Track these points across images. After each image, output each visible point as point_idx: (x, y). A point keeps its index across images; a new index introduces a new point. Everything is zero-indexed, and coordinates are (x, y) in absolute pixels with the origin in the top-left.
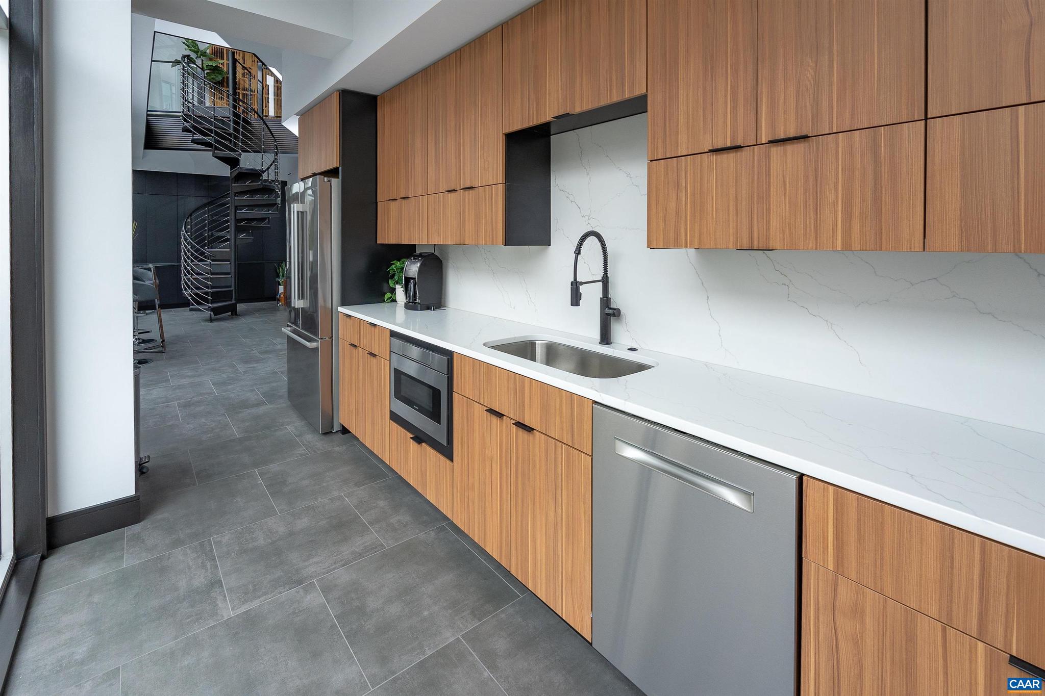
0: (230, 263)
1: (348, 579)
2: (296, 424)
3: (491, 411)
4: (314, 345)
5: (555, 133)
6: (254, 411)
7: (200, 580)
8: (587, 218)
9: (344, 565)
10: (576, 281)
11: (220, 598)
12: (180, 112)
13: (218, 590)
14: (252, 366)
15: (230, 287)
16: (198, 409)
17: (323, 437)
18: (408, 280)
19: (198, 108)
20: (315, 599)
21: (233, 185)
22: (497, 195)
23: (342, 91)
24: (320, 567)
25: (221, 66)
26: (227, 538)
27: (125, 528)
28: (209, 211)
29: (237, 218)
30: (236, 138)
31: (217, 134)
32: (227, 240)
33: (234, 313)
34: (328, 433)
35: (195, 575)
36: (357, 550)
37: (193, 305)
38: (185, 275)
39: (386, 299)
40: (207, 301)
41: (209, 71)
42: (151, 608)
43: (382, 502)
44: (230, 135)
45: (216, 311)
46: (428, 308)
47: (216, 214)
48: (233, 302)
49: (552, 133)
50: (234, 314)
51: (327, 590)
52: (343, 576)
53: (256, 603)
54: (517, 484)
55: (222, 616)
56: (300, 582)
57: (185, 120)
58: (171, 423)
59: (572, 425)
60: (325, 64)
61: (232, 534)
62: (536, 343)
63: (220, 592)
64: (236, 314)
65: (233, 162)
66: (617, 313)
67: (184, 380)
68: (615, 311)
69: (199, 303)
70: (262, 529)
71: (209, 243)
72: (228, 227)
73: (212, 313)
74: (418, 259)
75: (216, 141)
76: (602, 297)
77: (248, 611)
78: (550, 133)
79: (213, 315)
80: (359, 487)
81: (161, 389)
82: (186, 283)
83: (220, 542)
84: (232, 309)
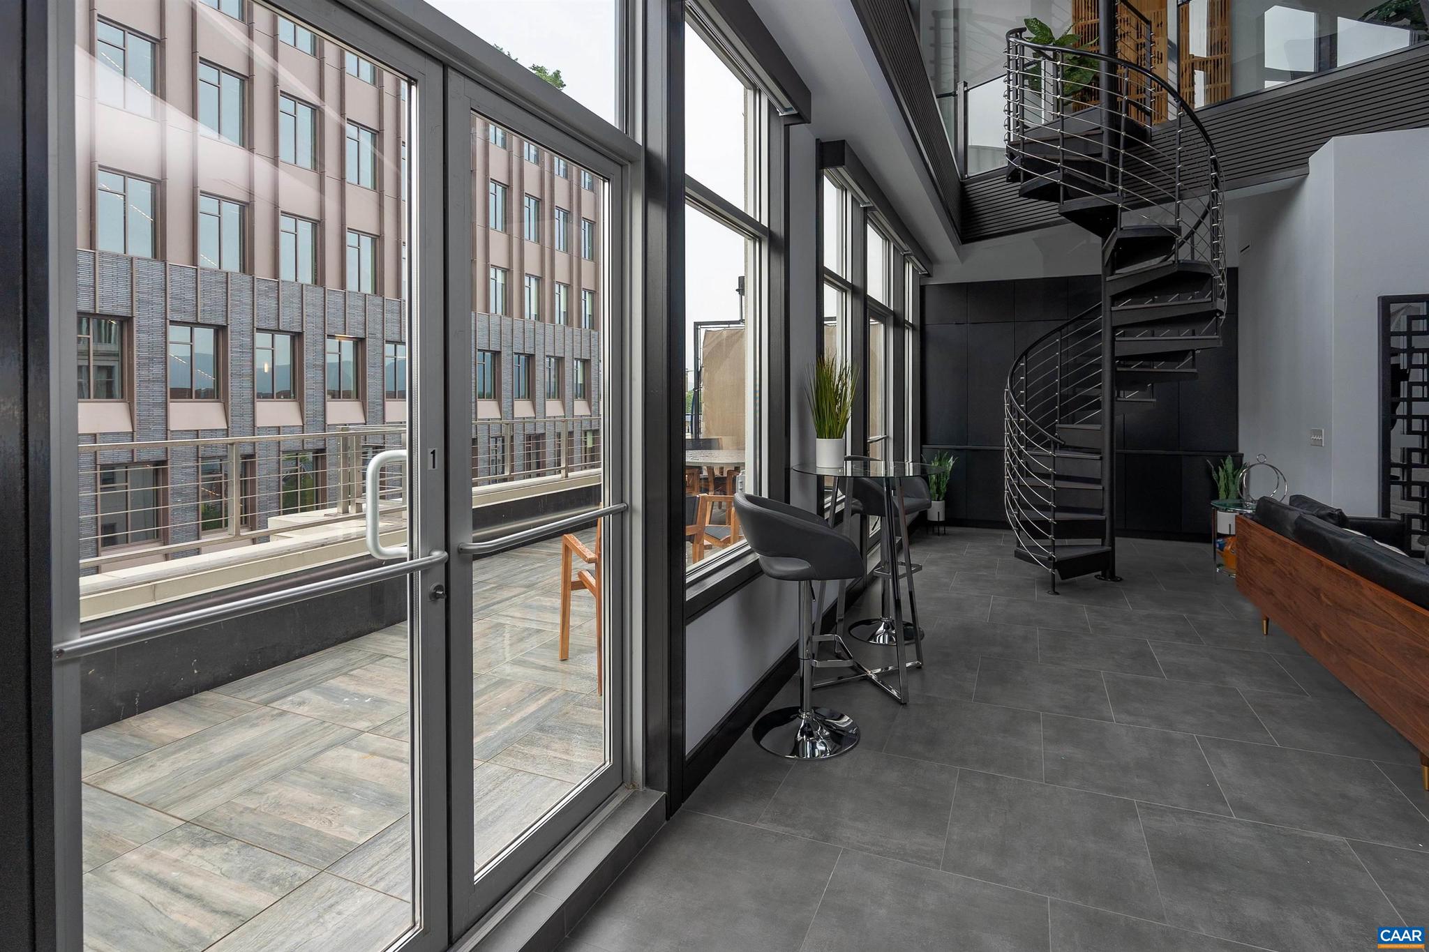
0: (1101, 459)
15: (1100, 512)
28: (1062, 345)
29: (1116, 355)
32: (1098, 405)
33: (1110, 576)
45: (1066, 568)
47: (1074, 352)
48: (1107, 547)
50: (1108, 574)
64: (1113, 577)
65: (1105, 222)
71: (1064, 410)
72: (1098, 378)
73: (1057, 572)
75: (1068, 178)
84: (1103, 565)
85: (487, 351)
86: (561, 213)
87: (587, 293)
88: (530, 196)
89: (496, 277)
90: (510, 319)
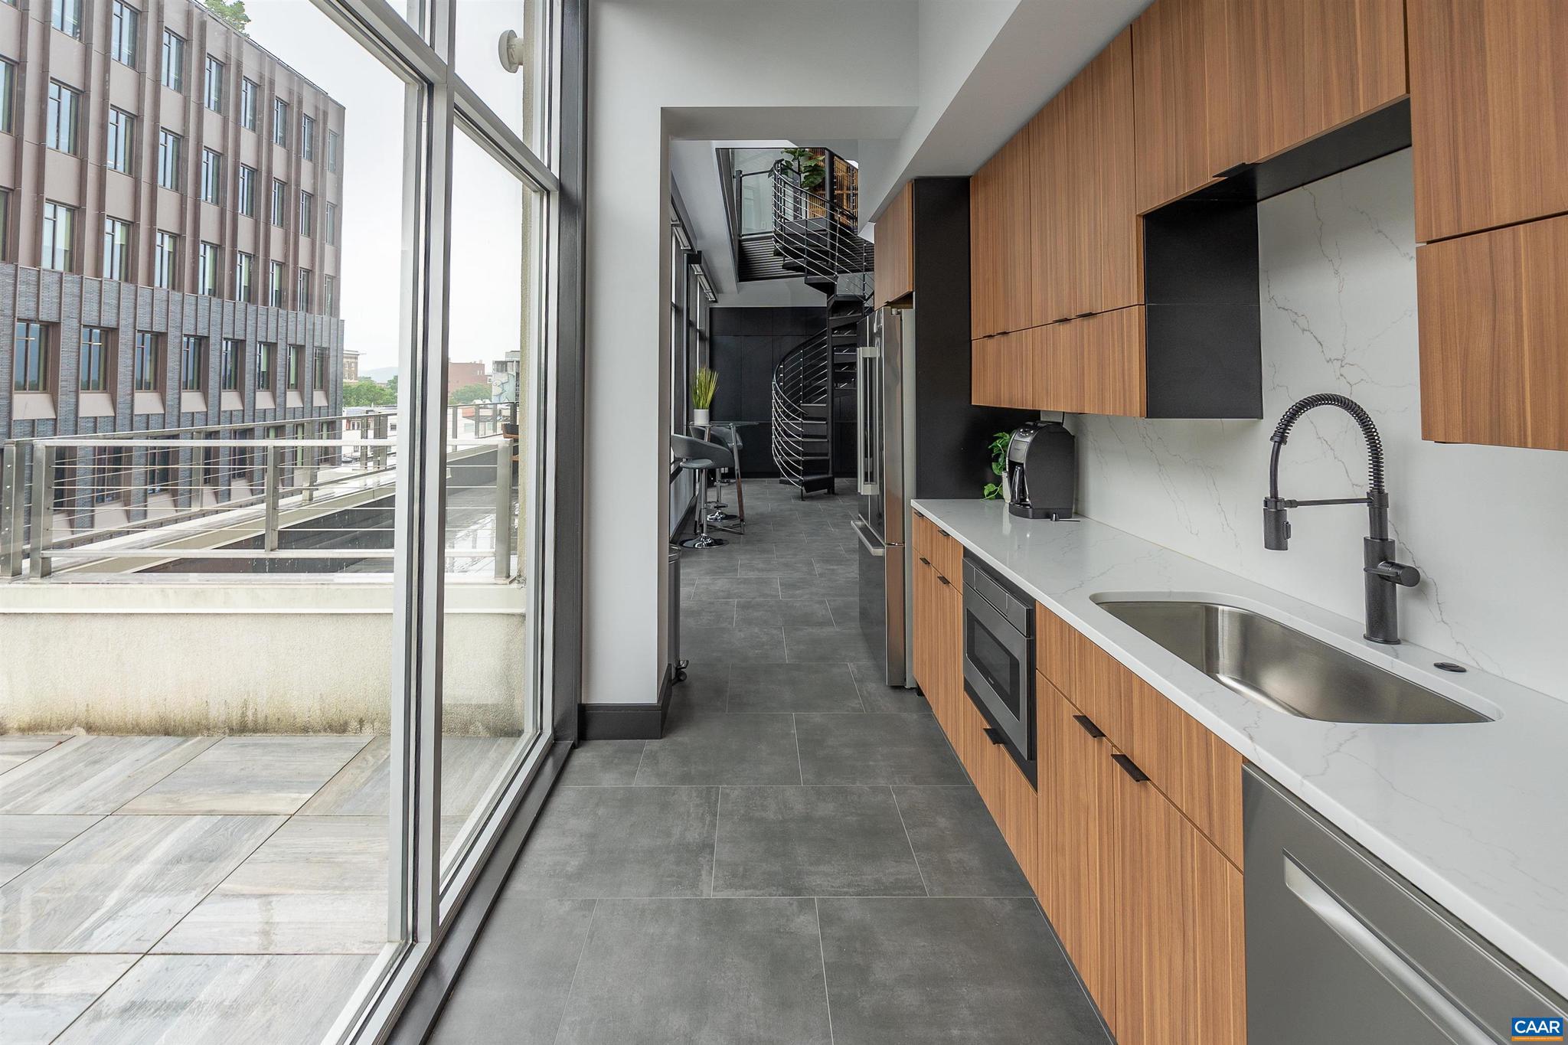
0: (827, 423)
1: (859, 917)
2: (860, 663)
3: (1084, 721)
4: (878, 552)
5: (1264, 196)
6: (816, 631)
7: (693, 836)
8: (1337, 364)
9: (860, 895)
10: (1276, 498)
11: (706, 867)
12: (771, 232)
13: (708, 857)
14: (832, 567)
15: (826, 455)
16: (756, 614)
17: (890, 691)
18: (1013, 465)
19: (791, 224)
20: (807, 924)
21: (830, 318)
22: (1130, 326)
23: (915, 180)
24: (829, 881)
25: (822, 164)
26: (736, 792)
27: (647, 741)
28: (805, 354)
29: (835, 362)
30: (833, 257)
31: (810, 254)
32: (825, 392)
33: (832, 492)
34: (899, 688)
35: (692, 826)
36: (884, 879)
37: (783, 476)
38: (776, 437)
39: (986, 493)
40: (798, 471)
41: (807, 174)
42: (641, 847)
43: (944, 819)
44: (826, 253)
45: (809, 486)
46: (1048, 516)
47: (811, 358)
48: (830, 475)
49: (1259, 198)
51: (827, 919)
52: (854, 910)
53: (739, 895)
54: (1123, 872)
55: (702, 892)
56: (797, 891)
57: (777, 241)
58: (723, 625)
59: (1209, 794)
60: (893, 145)
61: (742, 789)
62: (1217, 609)
63: (708, 861)
64: (833, 493)
65: (828, 288)
66: (1412, 578)
67: (752, 573)
68: (1400, 572)
69: (789, 475)
70: (776, 798)
71: (805, 395)
72: (825, 375)
73: (803, 488)
74: (1029, 432)
75: (809, 264)
76: (1368, 535)
77: (729, 899)
78: (1256, 197)
79: (804, 491)
80: (916, 784)
81: (726, 580)
82: (776, 446)
83: (728, 795)
84: (829, 485)
85: (95, 327)
86: (211, 155)
87: (243, 256)
88: (167, 131)
89: (113, 232)
90: (133, 287)
